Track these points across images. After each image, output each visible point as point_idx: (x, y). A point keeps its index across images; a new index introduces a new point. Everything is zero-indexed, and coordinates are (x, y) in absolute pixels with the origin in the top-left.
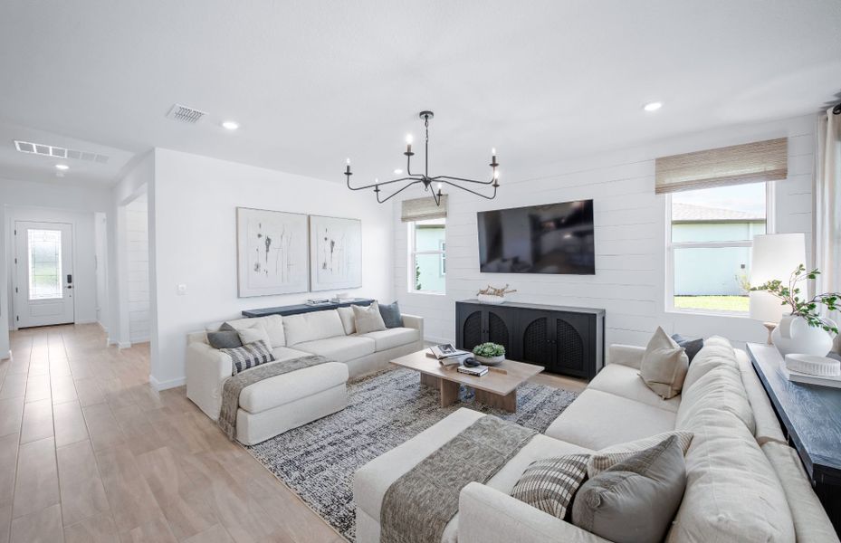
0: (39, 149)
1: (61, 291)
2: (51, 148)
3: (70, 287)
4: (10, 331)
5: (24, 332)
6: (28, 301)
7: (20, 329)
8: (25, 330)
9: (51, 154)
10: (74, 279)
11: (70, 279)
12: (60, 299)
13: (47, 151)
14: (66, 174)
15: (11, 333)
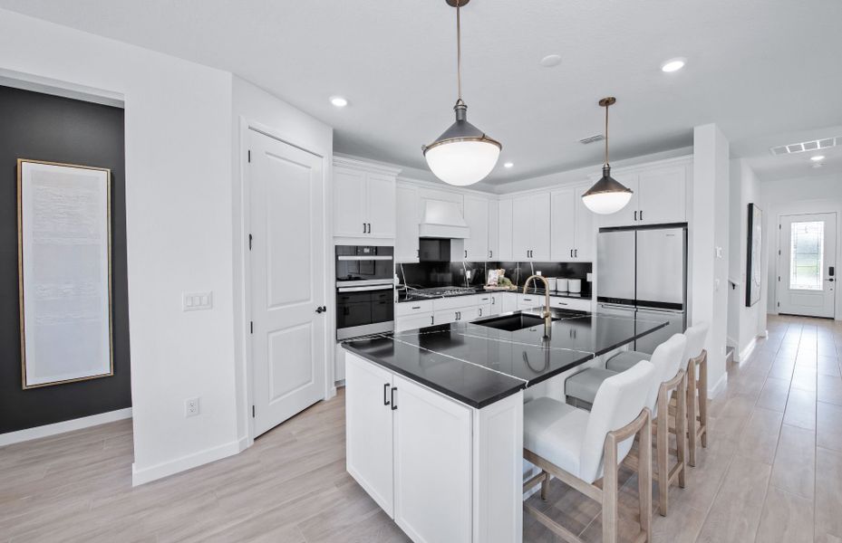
0: (792, 149)
1: (821, 283)
2: (802, 144)
3: (831, 280)
4: (768, 315)
5: (783, 318)
6: (788, 289)
7: (780, 314)
8: (784, 316)
9: (804, 150)
10: (837, 271)
11: (832, 271)
12: (820, 291)
13: (800, 148)
14: (823, 163)
15: (769, 316)
